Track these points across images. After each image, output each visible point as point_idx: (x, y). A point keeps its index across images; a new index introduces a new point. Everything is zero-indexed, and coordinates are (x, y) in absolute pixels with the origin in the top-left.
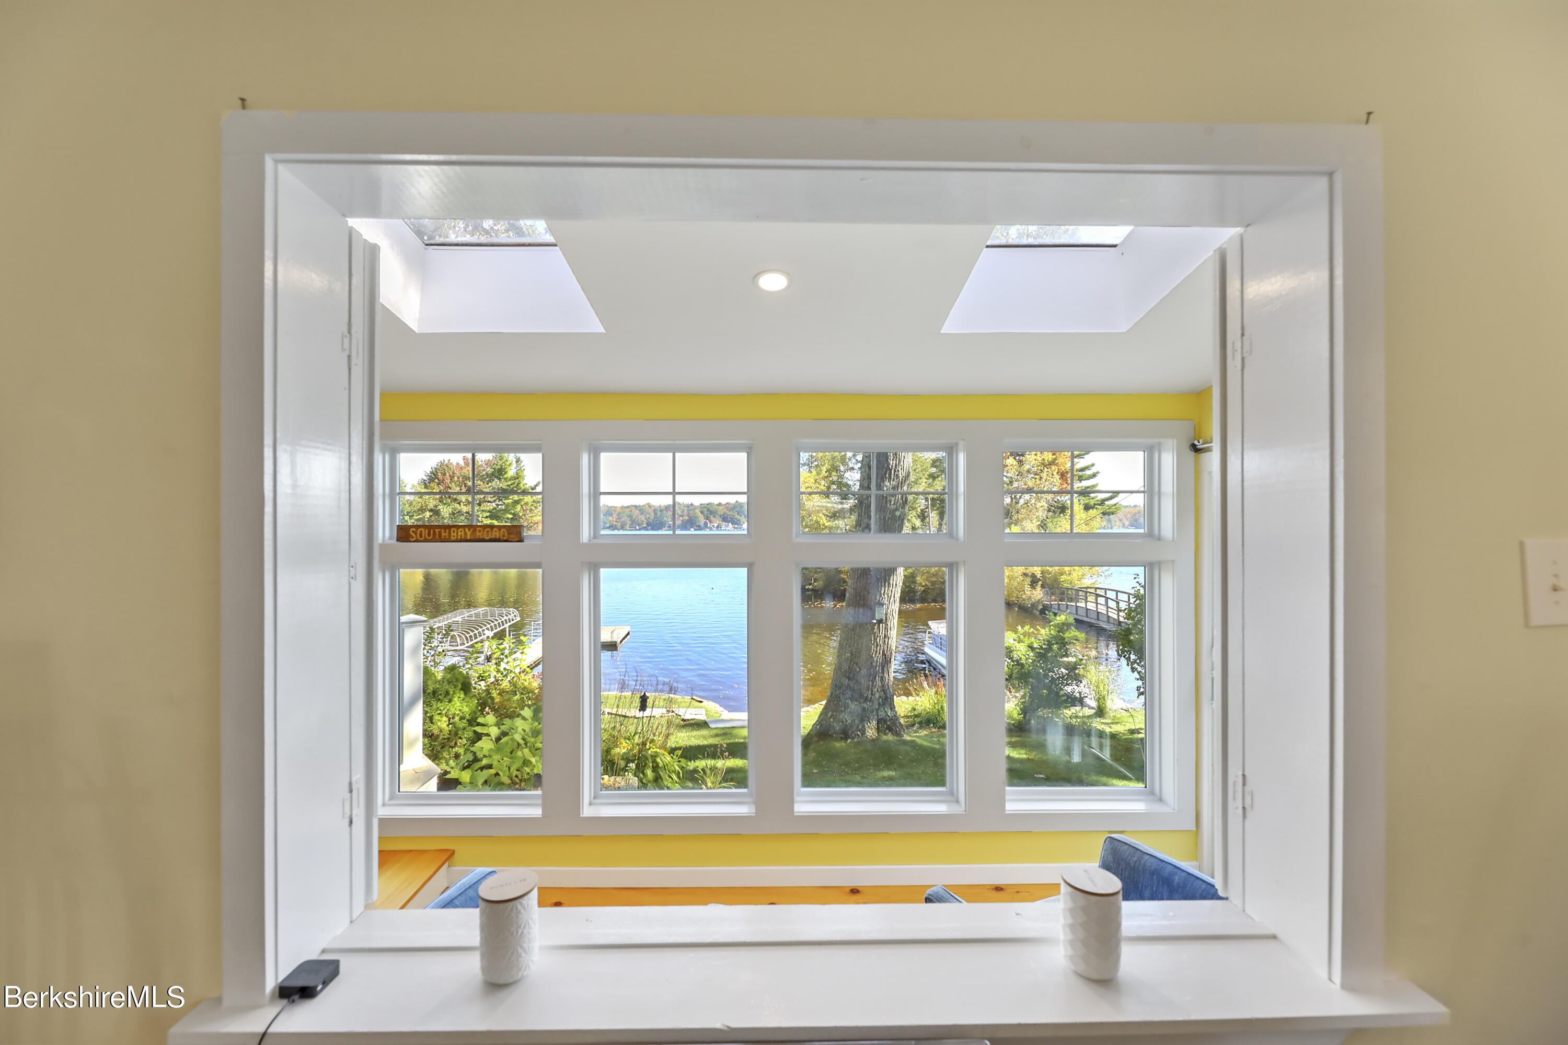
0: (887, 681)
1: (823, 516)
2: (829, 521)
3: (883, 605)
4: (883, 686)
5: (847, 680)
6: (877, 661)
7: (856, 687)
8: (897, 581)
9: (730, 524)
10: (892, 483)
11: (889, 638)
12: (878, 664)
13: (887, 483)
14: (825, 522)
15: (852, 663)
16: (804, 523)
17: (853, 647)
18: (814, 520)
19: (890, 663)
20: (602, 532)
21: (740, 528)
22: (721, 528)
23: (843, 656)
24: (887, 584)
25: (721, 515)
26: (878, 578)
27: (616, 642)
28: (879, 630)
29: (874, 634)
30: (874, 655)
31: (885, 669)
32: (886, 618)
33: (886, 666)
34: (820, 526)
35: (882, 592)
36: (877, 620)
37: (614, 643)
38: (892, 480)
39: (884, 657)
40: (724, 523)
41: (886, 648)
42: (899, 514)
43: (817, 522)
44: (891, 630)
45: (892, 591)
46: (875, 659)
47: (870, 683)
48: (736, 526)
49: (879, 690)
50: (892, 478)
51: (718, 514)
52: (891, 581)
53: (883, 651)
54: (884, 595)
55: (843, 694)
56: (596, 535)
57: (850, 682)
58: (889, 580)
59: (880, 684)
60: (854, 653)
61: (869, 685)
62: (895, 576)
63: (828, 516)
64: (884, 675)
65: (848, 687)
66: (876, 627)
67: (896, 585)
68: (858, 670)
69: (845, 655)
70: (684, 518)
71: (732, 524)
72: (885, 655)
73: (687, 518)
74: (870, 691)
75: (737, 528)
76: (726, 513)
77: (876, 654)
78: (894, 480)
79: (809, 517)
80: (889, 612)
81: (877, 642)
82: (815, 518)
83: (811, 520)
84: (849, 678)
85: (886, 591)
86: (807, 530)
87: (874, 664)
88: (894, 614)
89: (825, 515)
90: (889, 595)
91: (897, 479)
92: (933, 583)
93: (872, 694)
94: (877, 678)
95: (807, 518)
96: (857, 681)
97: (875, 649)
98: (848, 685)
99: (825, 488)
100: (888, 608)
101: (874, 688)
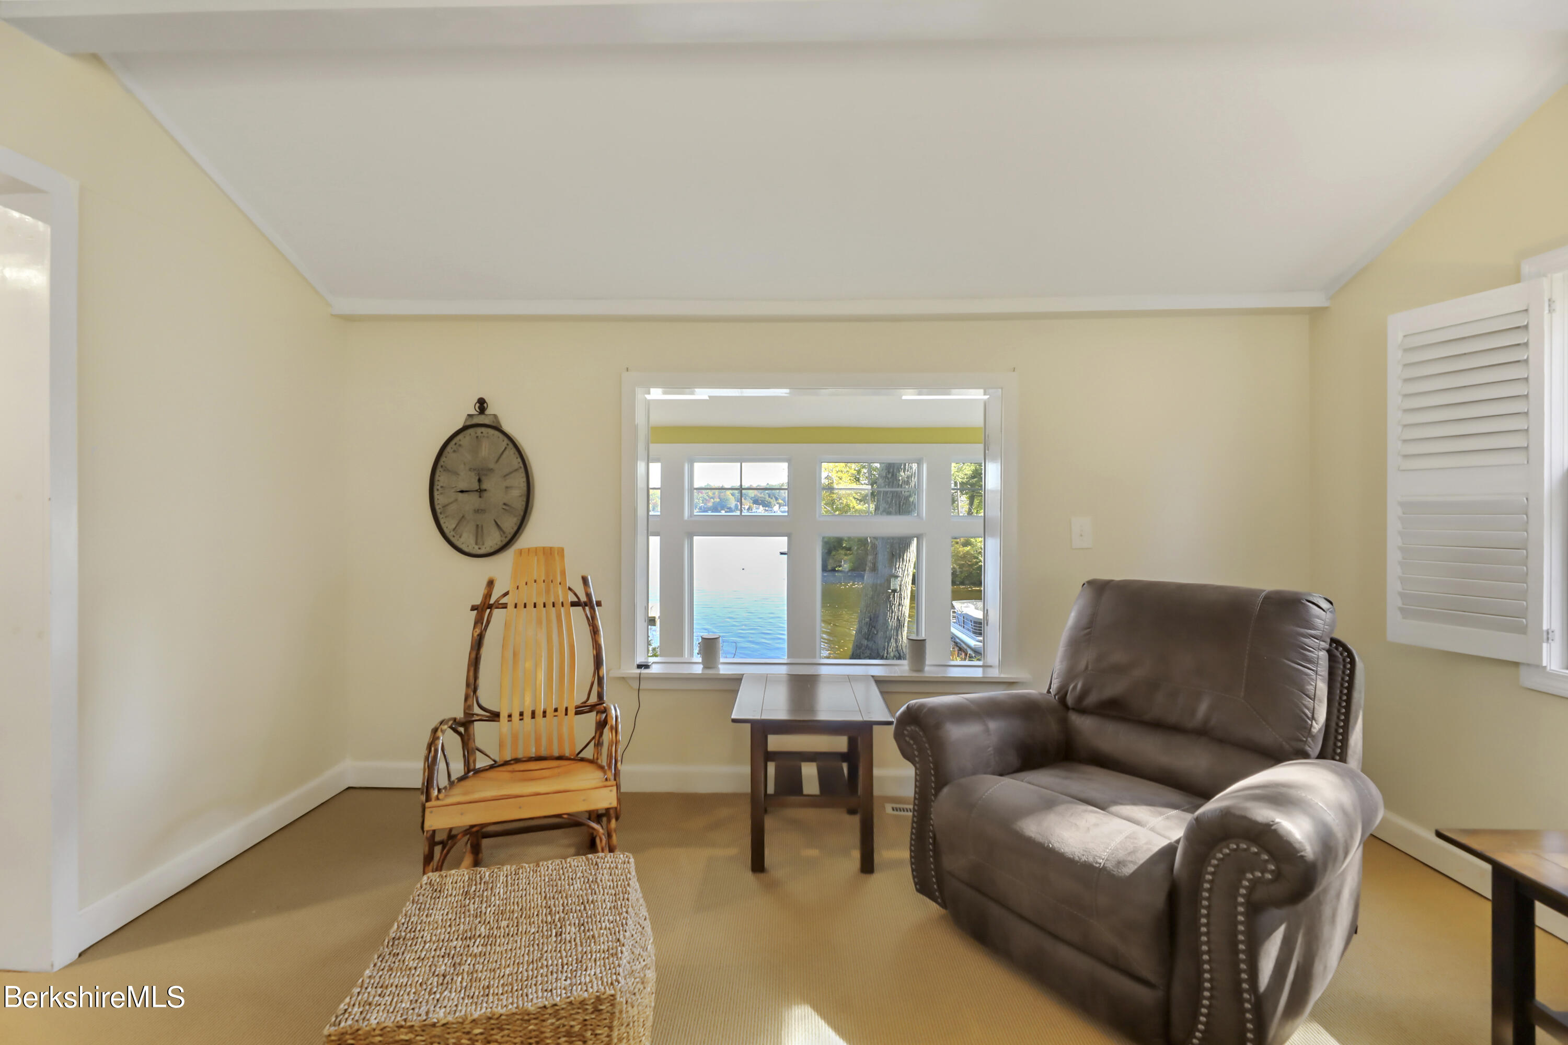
0: (901, 642)
1: (853, 500)
2: (860, 504)
3: (897, 577)
4: (897, 647)
5: (866, 641)
6: (892, 625)
7: (874, 647)
8: (910, 558)
9: (761, 506)
10: (906, 473)
11: (902, 606)
12: (893, 627)
13: (902, 473)
14: (855, 505)
15: (871, 627)
16: (835, 506)
17: (872, 612)
18: (844, 503)
19: (904, 627)
20: (695, 514)
21: (771, 510)
22: (752, 510)
23: (863, 621)
24: (901, 559)
25: (752, 498)
26: (893, 554)
27: (654, 617)
28: (894, 599)
29: (890, 602)
30: (889, 620)
31: (899, 632)
32: (900, 589)
33: (900, 630)
34: (850, 509)
35: (897, 566)
36: (892, 590)
37: (653, 618)
38: (906, 470)
39: (898, 622)
40: (755, 505)
41: (900, 614)
42: (912, 499)
43: (848, 505)
44: (904, 599)
45: (905, 565)
46: (891, 624)
47: (886, 644)
48: (767, 509)
49: (894, 650)
50: (907, 469)
51: (749, 497)
52: (905, 557)
53: (898, 617)
54: (899, 569)
55: (863, 653)
56: (691, 515)
57: (869, 643)
58: (903, 556)
59: (895, 645)
60: (872, 619)
61: (885, 645)
62: (908, 553)
63: (858, 499)
64: (898, 637)
65: (867, 646)
66: (891, 596)
67: (909, 560)
68: (875, 633)
69: (865, 620)
70: (715, 500)
71: (763, 507)
72: (899, 620)
73: (718, 500)
74: (886, 650)
75: (767, 510)
76: (757, 495)
77: (891, 619)
78: (908, 471)
79: (840, 500)
80: (903, 583)
81: (892, 609)
82: (845, 502)
83: (841, 503)
84: (867, 639)
85: (900, 566)
86: (837, 513)
87: (890, 628)
88: (907, 585)
89: (855, 498)
90: (903, 569)
91: (910, 469)
92: (961, 566)
93: (887, 653)
94: (892, 639)
95: (838, 501)
96: (875, 642)
97: (891, 615)
98: (867, 645)
99: (856, 472)
100: (902, 580)
101: (889, 648)
